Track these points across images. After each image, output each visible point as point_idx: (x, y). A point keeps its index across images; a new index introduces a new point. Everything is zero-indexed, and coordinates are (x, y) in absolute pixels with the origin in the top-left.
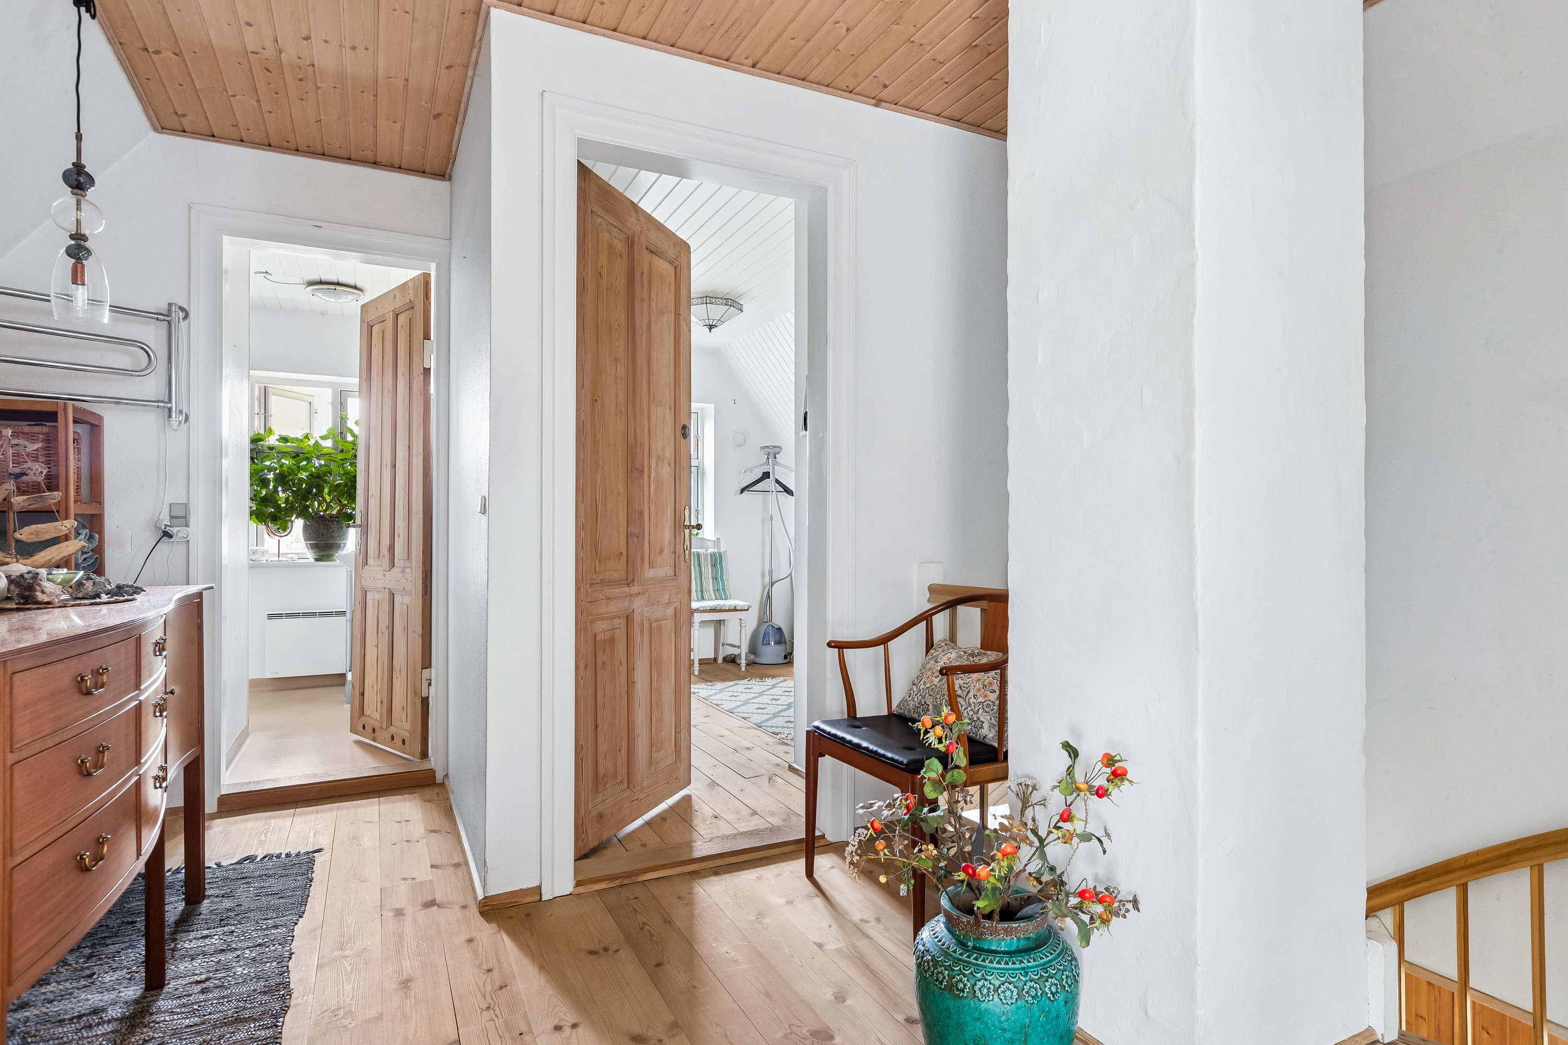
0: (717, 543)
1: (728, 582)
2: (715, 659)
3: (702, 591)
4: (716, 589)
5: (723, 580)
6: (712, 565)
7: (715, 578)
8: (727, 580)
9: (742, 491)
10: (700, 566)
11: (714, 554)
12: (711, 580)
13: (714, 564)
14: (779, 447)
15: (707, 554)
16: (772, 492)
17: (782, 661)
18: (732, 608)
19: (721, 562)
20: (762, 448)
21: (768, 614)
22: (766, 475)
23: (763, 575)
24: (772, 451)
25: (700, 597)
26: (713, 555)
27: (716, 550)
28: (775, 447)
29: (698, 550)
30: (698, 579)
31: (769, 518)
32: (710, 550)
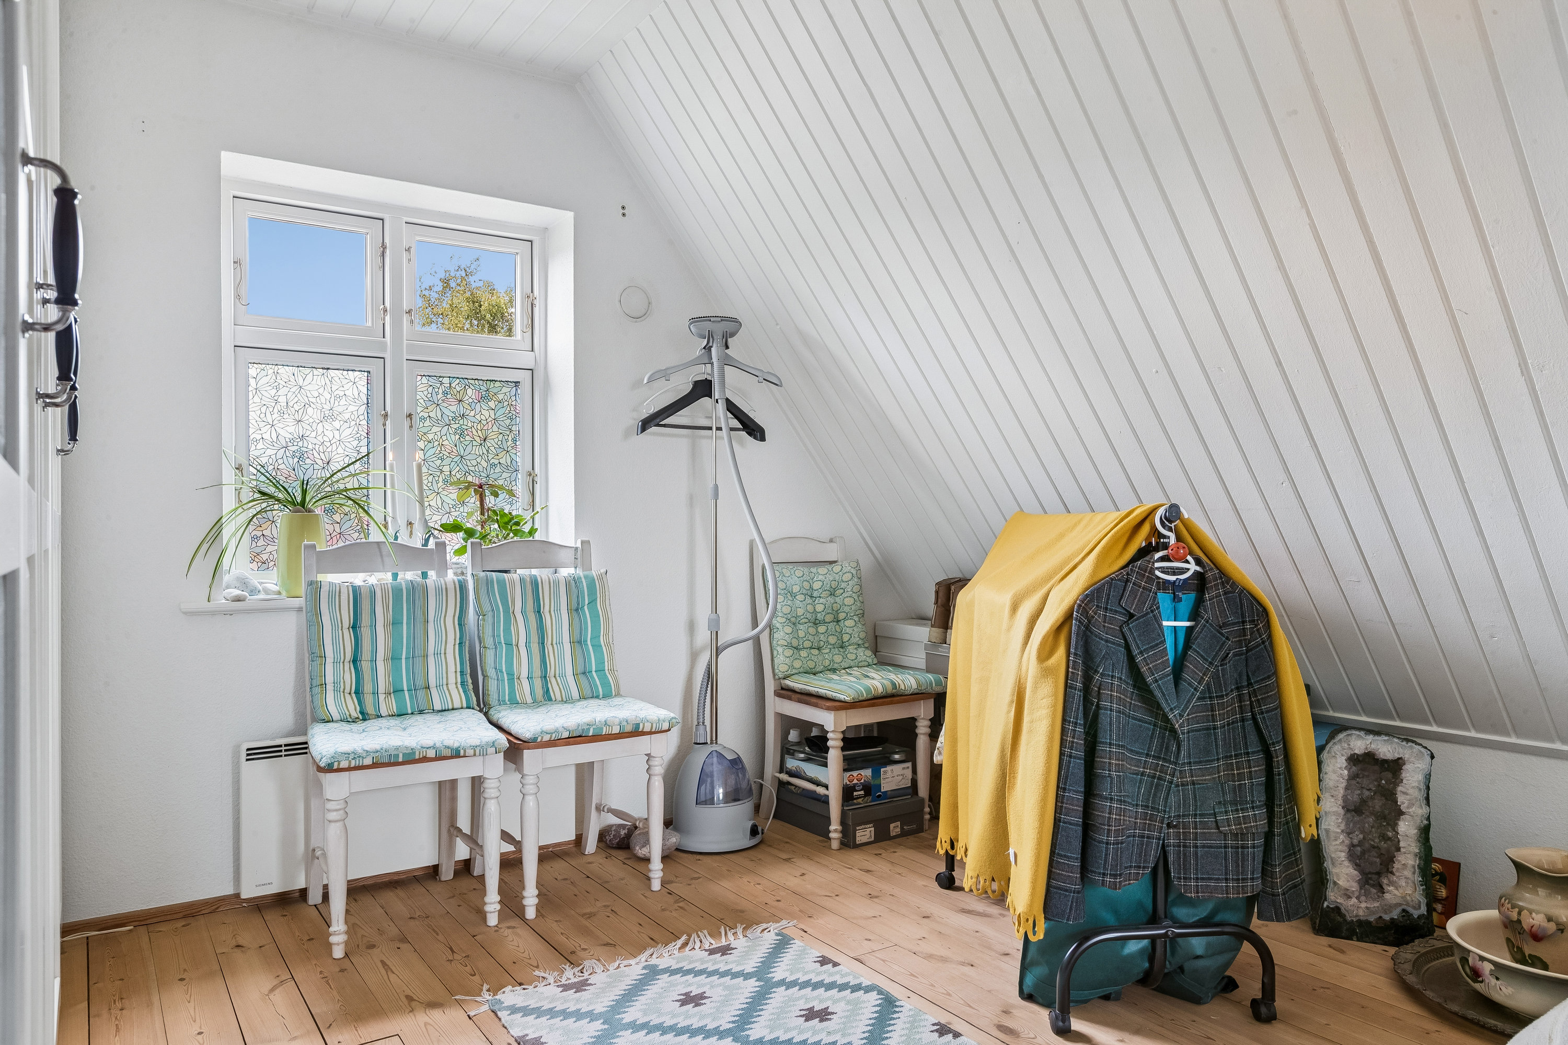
0: (582, 554)
1: (611, 653)
2: (579, 841)
3: (544, 677)
4: (580, 669)
5: (597, 647)
6: (569, 610)
7: (578, 642)
8: (608, 645)
9: (646, 424)
10: (538, 612)
11: (576, 580)
12: (567, 646)
13: (575, 606)
14: (735, 320)
15: (557, 583)
16: (719, 429)
17: (747, 842)
18: (629, 728)
19: (593, 602)
20: (694, 320)
21: (708, 722)
22: (703, 389)
23: (691, 627)
24: (719, 328)
25: (539, 692)
26: (573, 584)
27: (580, 572)
28: (724, 319)
29: (534, 572)
30: (535, 647)
31: (710, 492)
32: (565, 572)
